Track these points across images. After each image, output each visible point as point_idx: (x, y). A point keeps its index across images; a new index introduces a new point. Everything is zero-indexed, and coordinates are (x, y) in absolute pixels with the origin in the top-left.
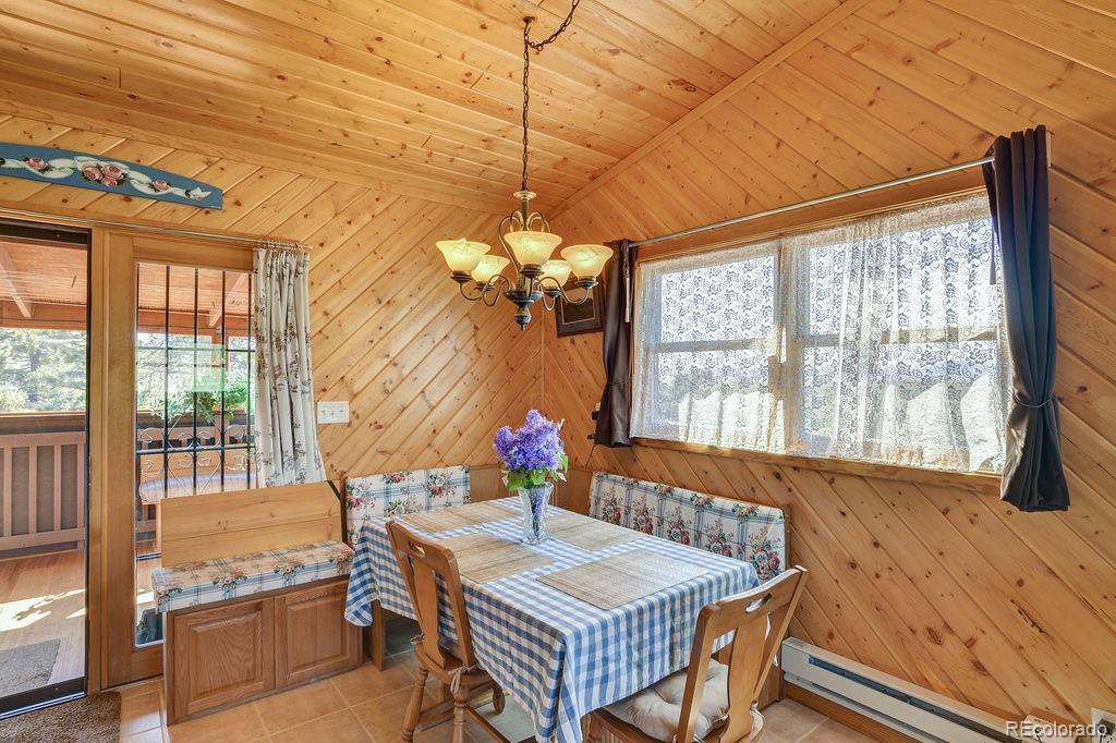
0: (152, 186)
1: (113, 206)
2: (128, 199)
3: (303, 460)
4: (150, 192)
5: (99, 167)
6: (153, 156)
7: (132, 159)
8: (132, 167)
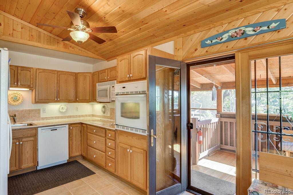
0: (254, 31)
1: (241, 43)
2: (246, 39)
4: (254, 33)
5: (236, 32)
6: (254, 19)
7: (247, 24)
8: (246, 27)
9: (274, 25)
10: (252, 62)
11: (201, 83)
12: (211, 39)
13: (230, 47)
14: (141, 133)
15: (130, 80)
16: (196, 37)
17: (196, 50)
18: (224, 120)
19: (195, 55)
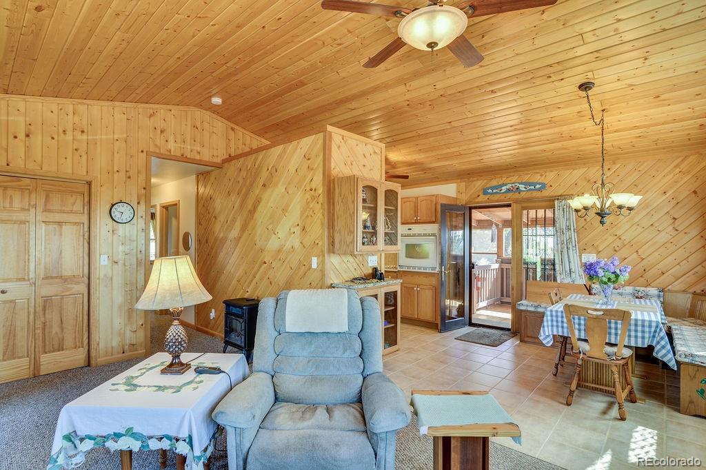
1: (516, 196)
2: (519, 193)
3: (573, 275)
4: (525, 189)
5: (512, 186)
6: (526, 178)
7: (520, 181)
8: (520, 184)
9: (538, 186)
10: (525, 212)
11: (477, 219)
12: (492, 188)
13: (507, 198)
14: (430, 271)
15: (417, 222)
16: (479, 184)
17: (479, 196)
18: (505, 266)
19: (477, 200)
